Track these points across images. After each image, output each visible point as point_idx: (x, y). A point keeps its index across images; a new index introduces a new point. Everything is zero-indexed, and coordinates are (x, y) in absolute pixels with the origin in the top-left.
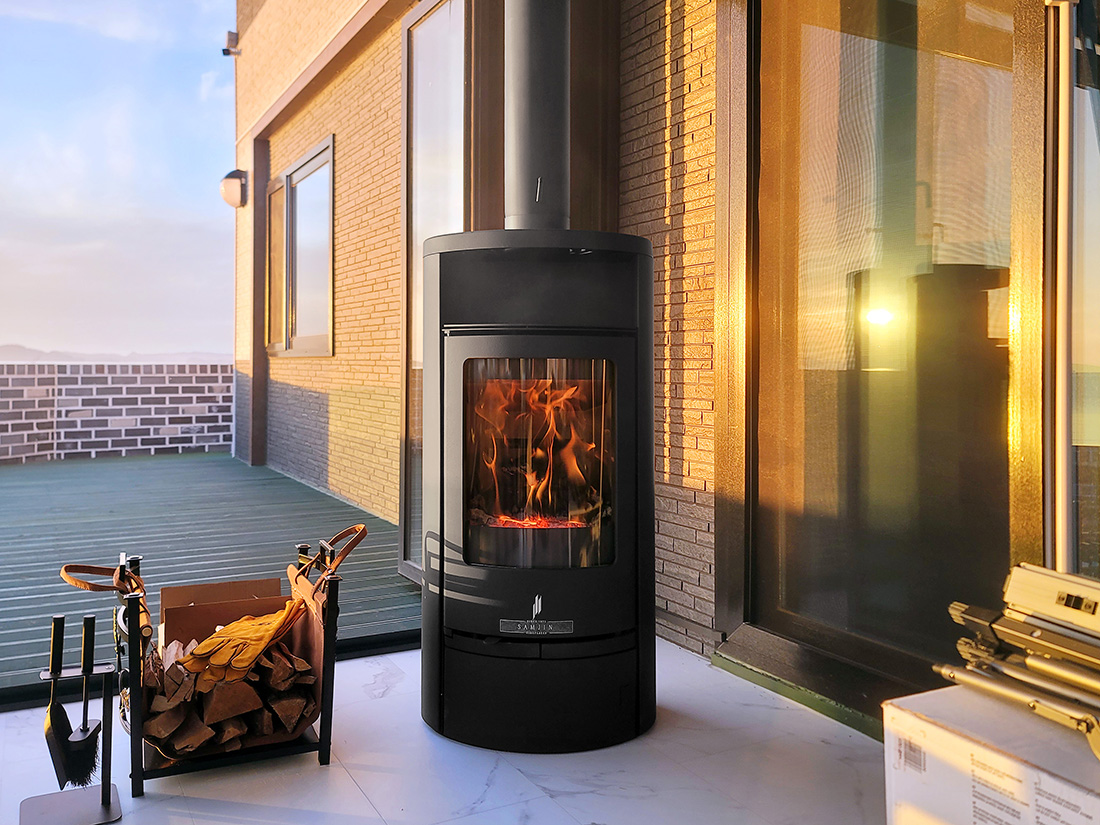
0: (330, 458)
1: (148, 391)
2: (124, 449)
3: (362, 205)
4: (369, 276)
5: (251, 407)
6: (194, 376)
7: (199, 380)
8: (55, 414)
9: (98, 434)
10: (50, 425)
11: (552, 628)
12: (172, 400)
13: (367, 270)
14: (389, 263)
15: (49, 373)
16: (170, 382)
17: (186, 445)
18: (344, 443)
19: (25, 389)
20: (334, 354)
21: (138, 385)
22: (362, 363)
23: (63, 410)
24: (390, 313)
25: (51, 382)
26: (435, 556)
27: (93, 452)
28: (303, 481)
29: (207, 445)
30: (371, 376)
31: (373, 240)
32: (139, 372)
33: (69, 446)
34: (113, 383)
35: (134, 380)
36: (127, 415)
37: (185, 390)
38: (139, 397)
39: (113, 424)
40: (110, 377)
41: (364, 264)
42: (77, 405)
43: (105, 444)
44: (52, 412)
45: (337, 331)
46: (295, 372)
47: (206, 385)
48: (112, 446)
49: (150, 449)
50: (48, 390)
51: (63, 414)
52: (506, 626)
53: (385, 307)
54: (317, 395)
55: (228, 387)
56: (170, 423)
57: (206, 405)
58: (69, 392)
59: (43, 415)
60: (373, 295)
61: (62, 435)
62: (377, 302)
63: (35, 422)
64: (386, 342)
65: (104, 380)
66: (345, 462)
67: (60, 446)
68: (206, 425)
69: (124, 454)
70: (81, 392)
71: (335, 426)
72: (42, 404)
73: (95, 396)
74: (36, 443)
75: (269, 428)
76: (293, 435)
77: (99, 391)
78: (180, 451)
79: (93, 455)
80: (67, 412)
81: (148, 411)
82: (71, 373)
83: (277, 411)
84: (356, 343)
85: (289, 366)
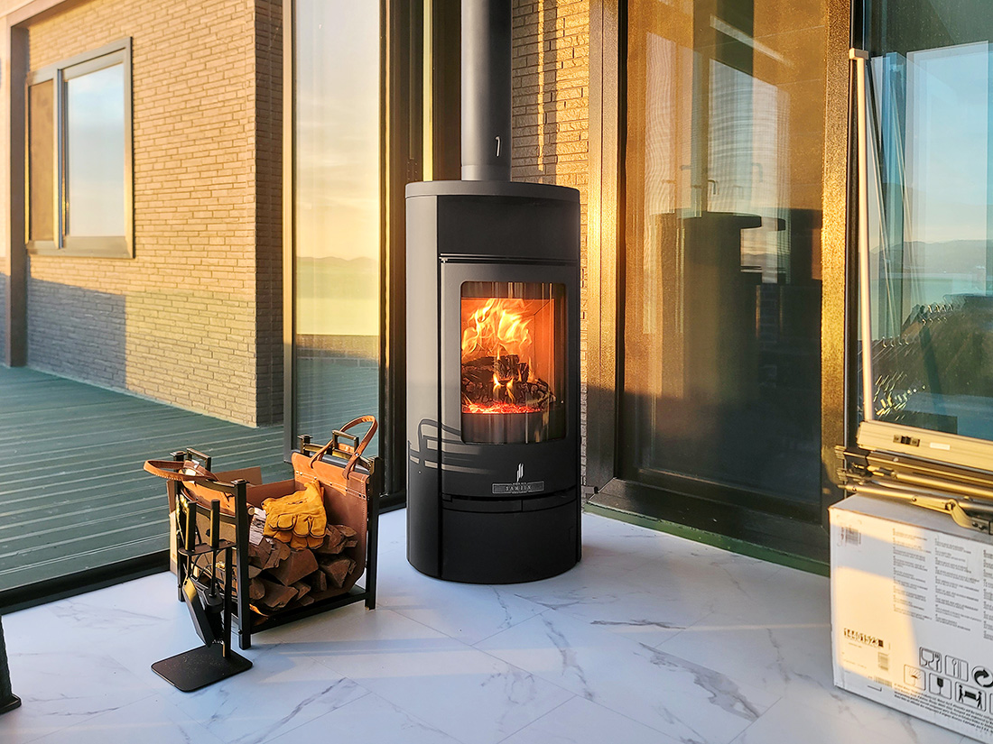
0: (129, 358)
3: (175, 113)
4: (185, 183)
5: (9, 307)
11: (530, 488)
13: (181, 177)
14: (214, 173)
18: (150, 344)
20: (134, 256)
22: (175, 266)
24: (214, 221)
26: (433, 439)
28: (87, 382)
30: (188, 280)
31: (190, 149)
41: (177, 171)
45: (137, 234)
46: (74, 272)
52: (497, 489)
53: (207, 214)
54: (109, 296)
60: (191, 202)
62: (196, 209)
64: (210, 248)
66: (151, 363)
71: (134, 327)
75: (30, 327)
76: (71, 335)
84: (166, 247)
85: (63, 265)
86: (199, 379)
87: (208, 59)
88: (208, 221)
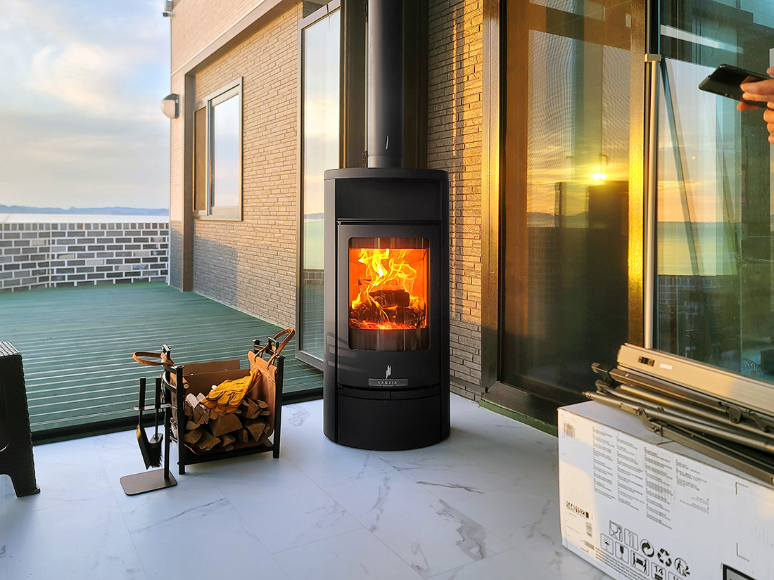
0: (240, 286)
1: (111, 241)
2: (95, 280)
3: (262, 125)
4: (267, 171)
5: (183, 253)
6: (142, 230)
7: (145, 233)
8: (50, 257)
9: (79, 270)
10: (47, 264)
11: (395, 383)
12: (127, 247)
13: (265, 167)
14: (281, 164)
15: (46, 229)
16: (126, 235)
17: (136, 277)
18: (250, 277)
19: (31, 240)
20: (242, 220)
21: (105, 237)
22: (262, 226)
23: (56, 254)
24: (281, 195)
25: (47, 235)
26: (332, 346)
27: (75, 282)
28: (220, 302)
29: (150, 277)
30: (269, 235)
31: (270, 148)
32: (105, 228)
33: (59, 278)
34: (88, 236)
35: (102, 234)
36: (98, 257)
37: (135, 240)
38: (106, 245)
39: (89, 262)
40: (86, 231)
41: (264, 163)
42: (65, 250)
43: (83, 277)
44: (48, 255)
45: (244, 205)
46: (215, 230)
47: (150, 237)
48: (88, 278)
49: (112, 280)
50: (45, 241)
51: (56, 256)
52: (372, 383)
53: (278, 191)
54: (231, 246)
55: (164, 238)
56: (126, 262)
57: (150, 250)
58: (60, 242)
59: (42, 257)
60: (270, 183)
61: (55, 271)
62: (273, 187)
63: (37, 262)
64: (279, 214)
65: (83, 234)
66: (250, 290)
67: (54, 278)
68: (149, 264)
69: (95, 284)
70: (67, 242)
71: (242, 266)
72: (42, 250)
73: (76, 245)
74: (38, 277)
75: (195, 266)
76: (213, 271)
77: (79, 241)
78: (132, 282)
79: (75, 285)
80: (59, 255)
81: (111, 255)
82: (61, 229)
83: (200, 256)
84: (258, 213)
85: (210, 226)
86: (273, 301)
87: (279, 88)
88: (278, 196)
